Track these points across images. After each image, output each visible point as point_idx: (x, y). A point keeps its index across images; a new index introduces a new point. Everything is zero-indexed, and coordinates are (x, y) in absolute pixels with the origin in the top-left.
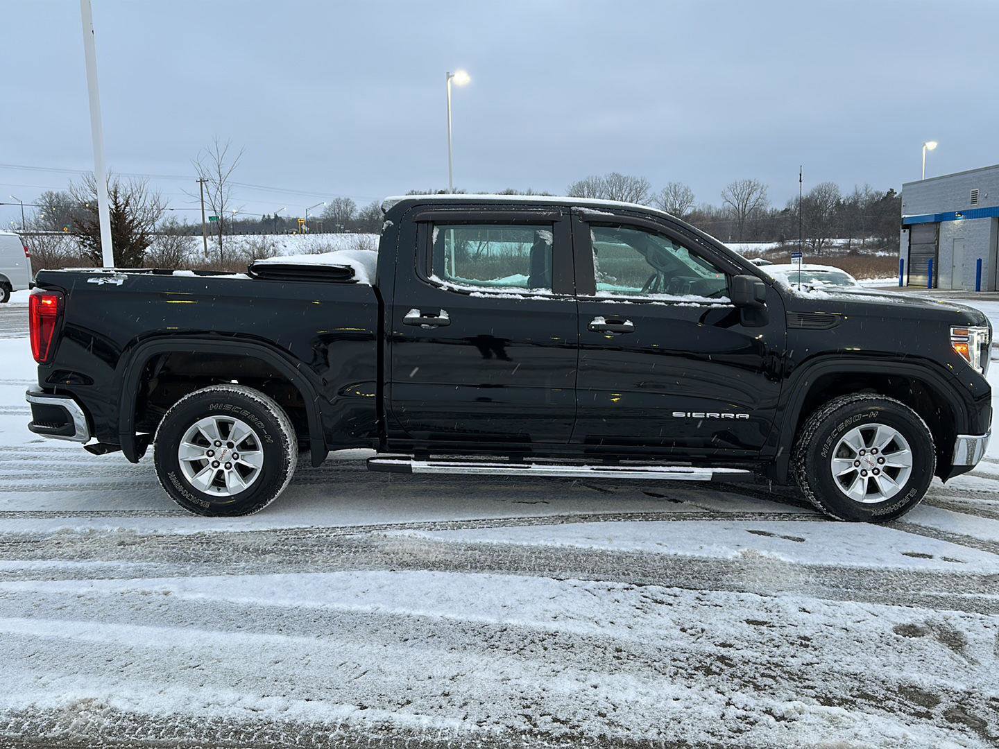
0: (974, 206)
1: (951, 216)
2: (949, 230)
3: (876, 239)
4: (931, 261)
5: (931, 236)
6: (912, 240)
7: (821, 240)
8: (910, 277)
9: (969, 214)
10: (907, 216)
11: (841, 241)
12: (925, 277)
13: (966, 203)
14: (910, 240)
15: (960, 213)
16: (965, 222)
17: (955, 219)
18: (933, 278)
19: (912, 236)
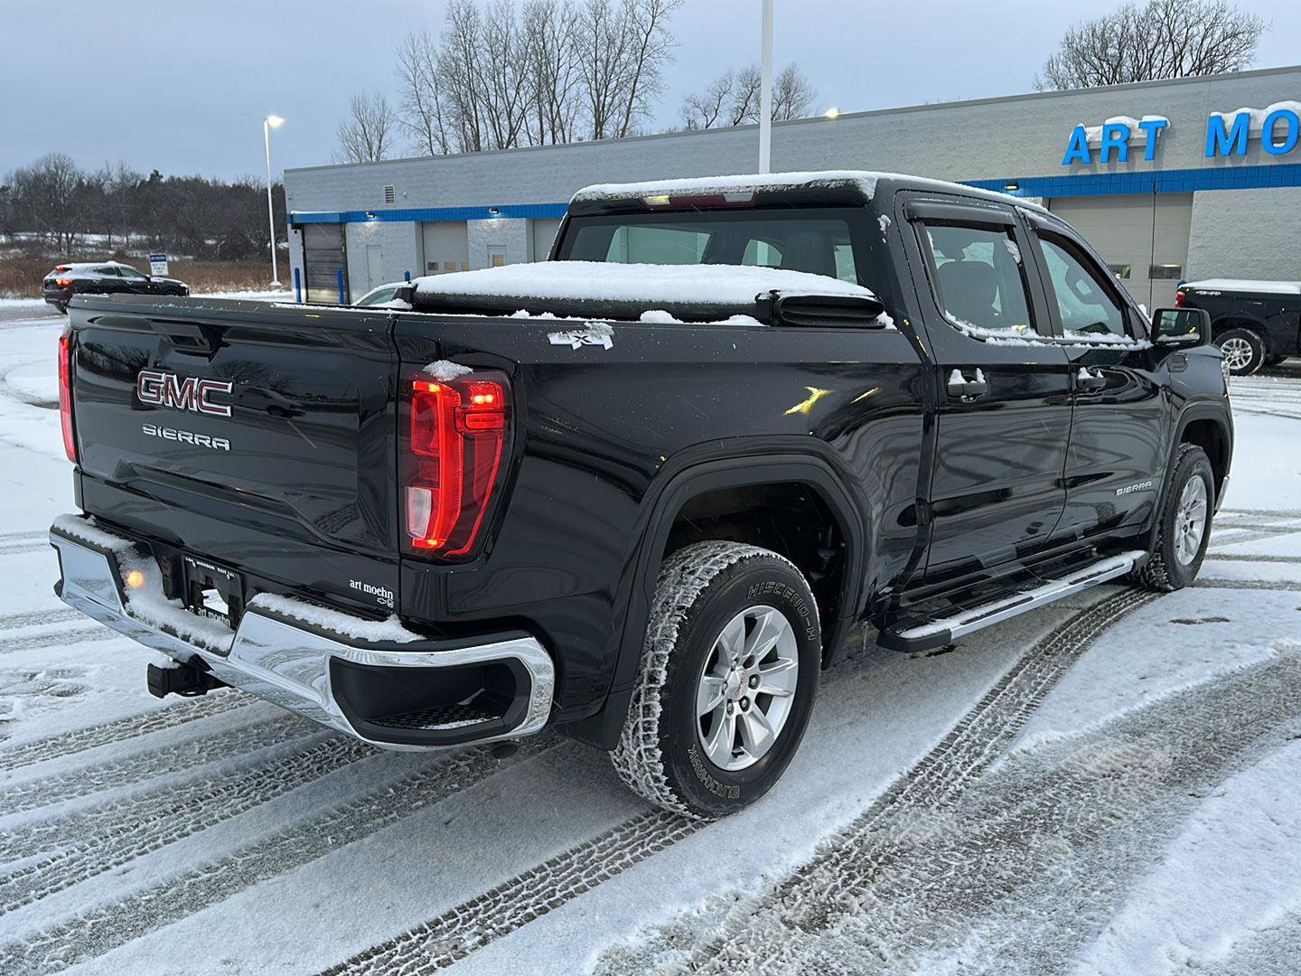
0: (391, 207)
1: (360, 217)
2: (358, 234)
3: (144, 237)
4: (340, 272)
5: (334, 240)
6: (307, 244)
7: (70, 236)
8: (310, 291)
9: (385, 216)
10: (297, 212)
11: (97, 238)
12: (334, 293)
13: (379, 202)
14: (304, 244)
15: (373, 213)
16: (379, 226)
17: (366, 220)
18: (345, 294)
19: (306, 238)
